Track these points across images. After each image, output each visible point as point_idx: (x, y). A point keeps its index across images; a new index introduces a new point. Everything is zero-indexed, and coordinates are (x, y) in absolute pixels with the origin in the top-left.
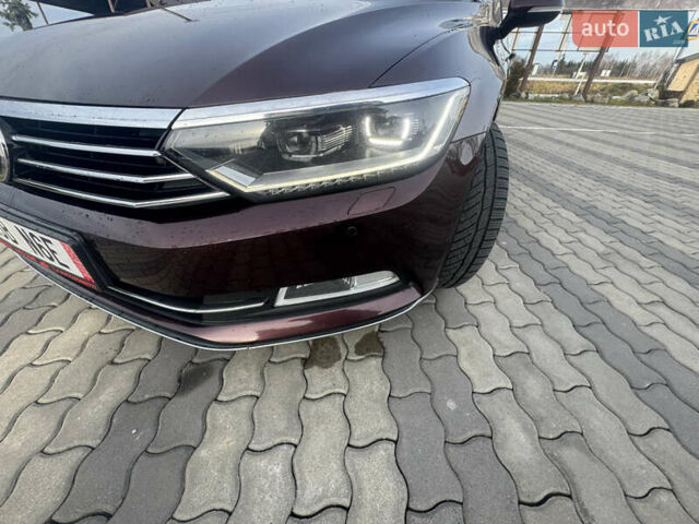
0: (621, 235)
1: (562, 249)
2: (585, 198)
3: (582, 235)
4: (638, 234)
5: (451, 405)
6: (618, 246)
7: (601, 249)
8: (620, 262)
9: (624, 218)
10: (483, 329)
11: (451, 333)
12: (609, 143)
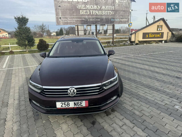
0: (137, 83)
1: (129, 88)
4: (139, 82)
9: (136, 79)
10: (126, 104)
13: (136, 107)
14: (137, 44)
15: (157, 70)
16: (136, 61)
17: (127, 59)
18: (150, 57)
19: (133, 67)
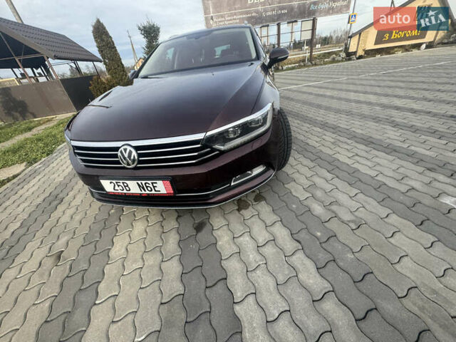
0: (339, 133)
1: (317, 145)
2: (322, 119)
3: (324, 137)
4: (346, 131)
5: (294, 206)
6: (338, 137)
7: (333, 140)
8: (340, 144)
9: (339, 125)
10: (297, 181)
11: (286, 186)
12: (327, 88)
13: (319, 194)
14: (361, 57)
15: (398, 102)
16: (351, 87)
17: (331, 86)
18: (385, 78)
19: (340, 99)
